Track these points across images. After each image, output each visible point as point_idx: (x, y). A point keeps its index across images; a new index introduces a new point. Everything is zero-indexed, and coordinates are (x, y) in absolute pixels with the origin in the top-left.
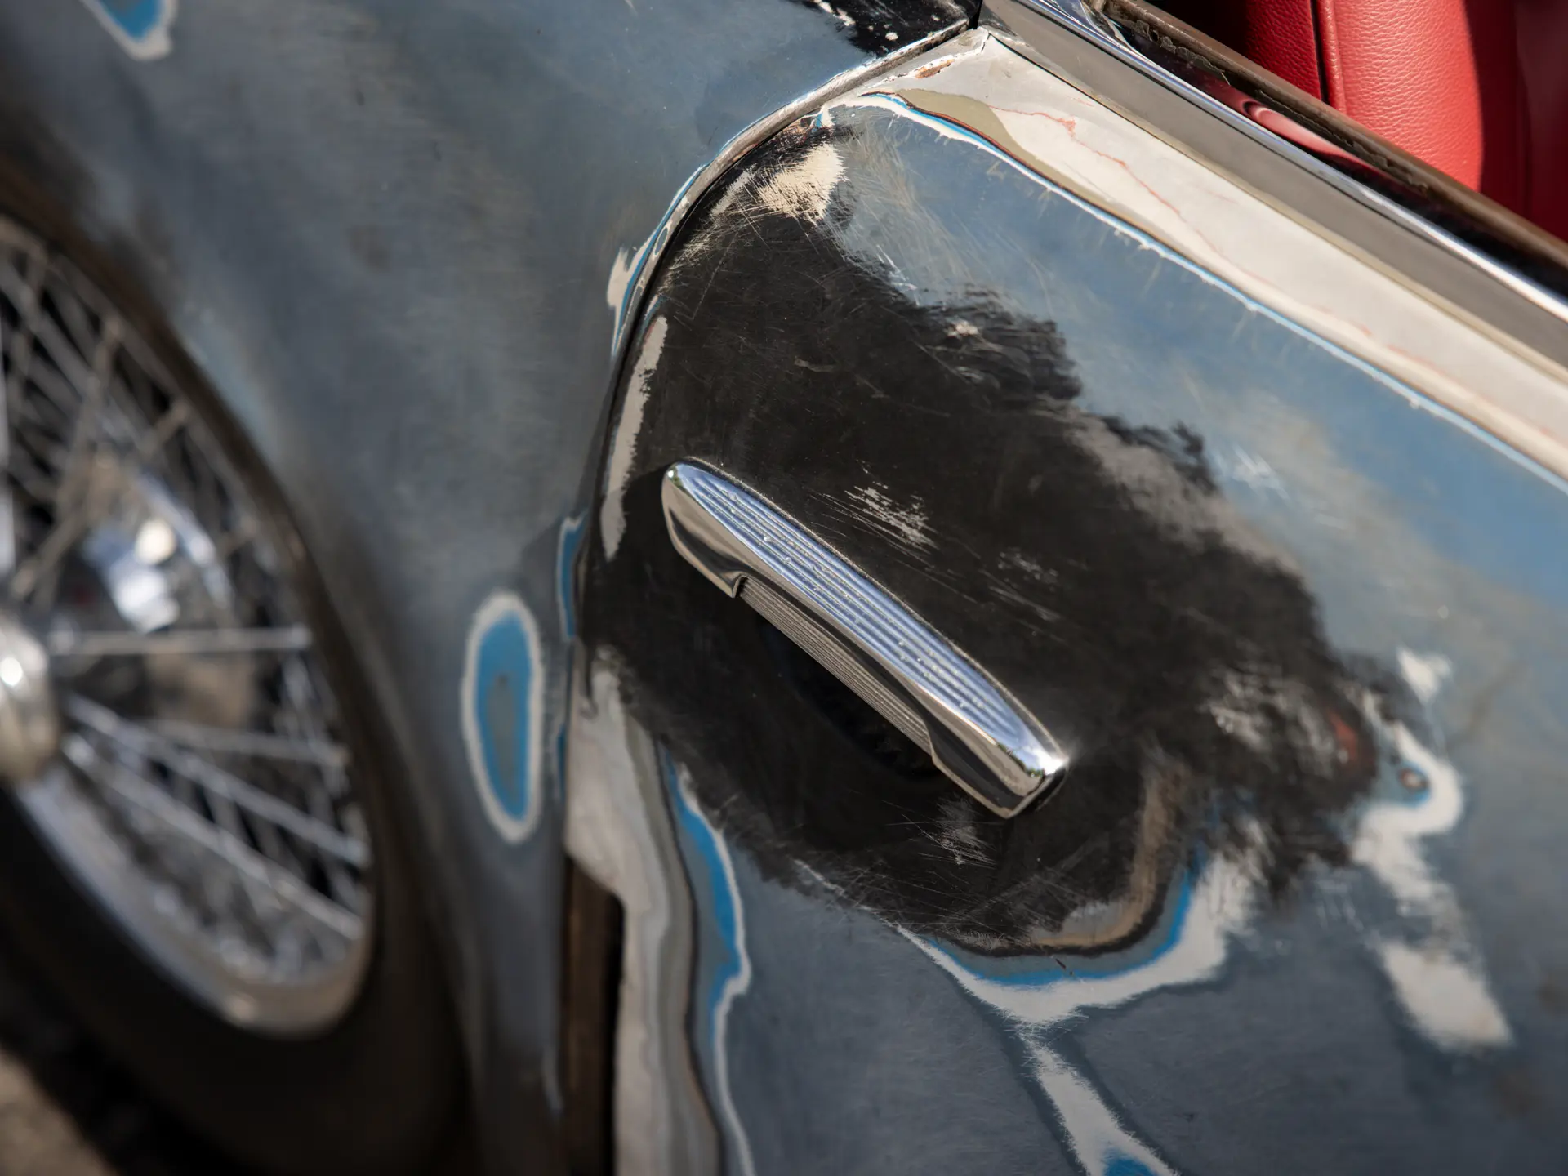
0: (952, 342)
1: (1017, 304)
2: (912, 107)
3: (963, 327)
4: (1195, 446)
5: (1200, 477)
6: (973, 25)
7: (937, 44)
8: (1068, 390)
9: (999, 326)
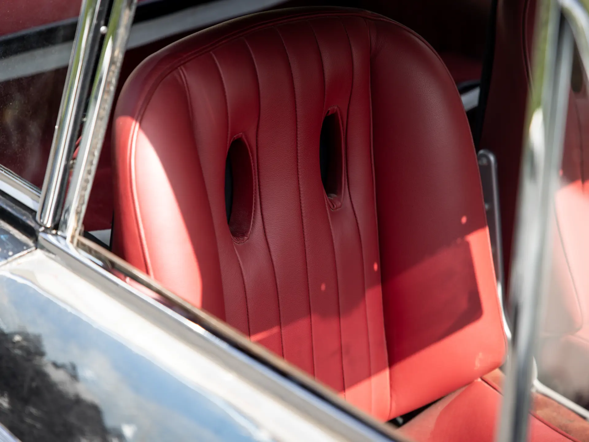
0: (14, 343)
1: (32, 330)
2: (12, 273)
3: (17, 338)
4: (74, 367)
5: (75, 377)
6: (36, 249)
7: (24, 255)
8: (42, 354)
9: (26, 337)
